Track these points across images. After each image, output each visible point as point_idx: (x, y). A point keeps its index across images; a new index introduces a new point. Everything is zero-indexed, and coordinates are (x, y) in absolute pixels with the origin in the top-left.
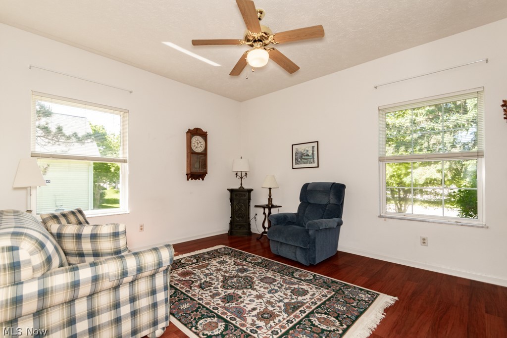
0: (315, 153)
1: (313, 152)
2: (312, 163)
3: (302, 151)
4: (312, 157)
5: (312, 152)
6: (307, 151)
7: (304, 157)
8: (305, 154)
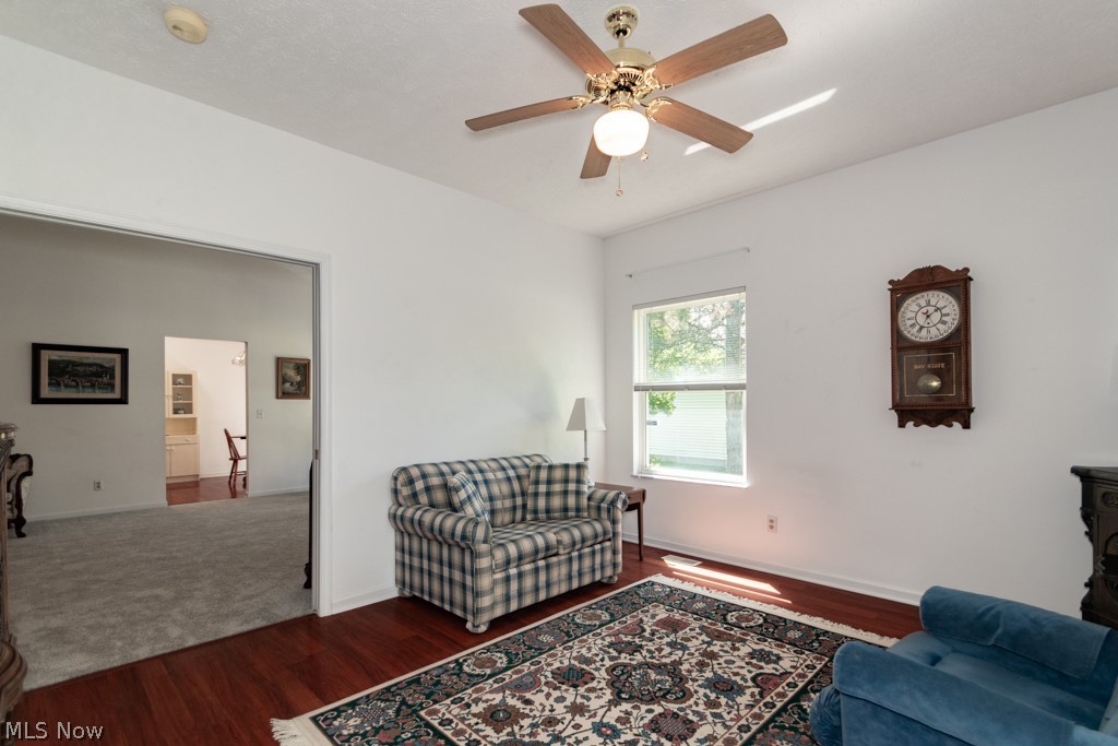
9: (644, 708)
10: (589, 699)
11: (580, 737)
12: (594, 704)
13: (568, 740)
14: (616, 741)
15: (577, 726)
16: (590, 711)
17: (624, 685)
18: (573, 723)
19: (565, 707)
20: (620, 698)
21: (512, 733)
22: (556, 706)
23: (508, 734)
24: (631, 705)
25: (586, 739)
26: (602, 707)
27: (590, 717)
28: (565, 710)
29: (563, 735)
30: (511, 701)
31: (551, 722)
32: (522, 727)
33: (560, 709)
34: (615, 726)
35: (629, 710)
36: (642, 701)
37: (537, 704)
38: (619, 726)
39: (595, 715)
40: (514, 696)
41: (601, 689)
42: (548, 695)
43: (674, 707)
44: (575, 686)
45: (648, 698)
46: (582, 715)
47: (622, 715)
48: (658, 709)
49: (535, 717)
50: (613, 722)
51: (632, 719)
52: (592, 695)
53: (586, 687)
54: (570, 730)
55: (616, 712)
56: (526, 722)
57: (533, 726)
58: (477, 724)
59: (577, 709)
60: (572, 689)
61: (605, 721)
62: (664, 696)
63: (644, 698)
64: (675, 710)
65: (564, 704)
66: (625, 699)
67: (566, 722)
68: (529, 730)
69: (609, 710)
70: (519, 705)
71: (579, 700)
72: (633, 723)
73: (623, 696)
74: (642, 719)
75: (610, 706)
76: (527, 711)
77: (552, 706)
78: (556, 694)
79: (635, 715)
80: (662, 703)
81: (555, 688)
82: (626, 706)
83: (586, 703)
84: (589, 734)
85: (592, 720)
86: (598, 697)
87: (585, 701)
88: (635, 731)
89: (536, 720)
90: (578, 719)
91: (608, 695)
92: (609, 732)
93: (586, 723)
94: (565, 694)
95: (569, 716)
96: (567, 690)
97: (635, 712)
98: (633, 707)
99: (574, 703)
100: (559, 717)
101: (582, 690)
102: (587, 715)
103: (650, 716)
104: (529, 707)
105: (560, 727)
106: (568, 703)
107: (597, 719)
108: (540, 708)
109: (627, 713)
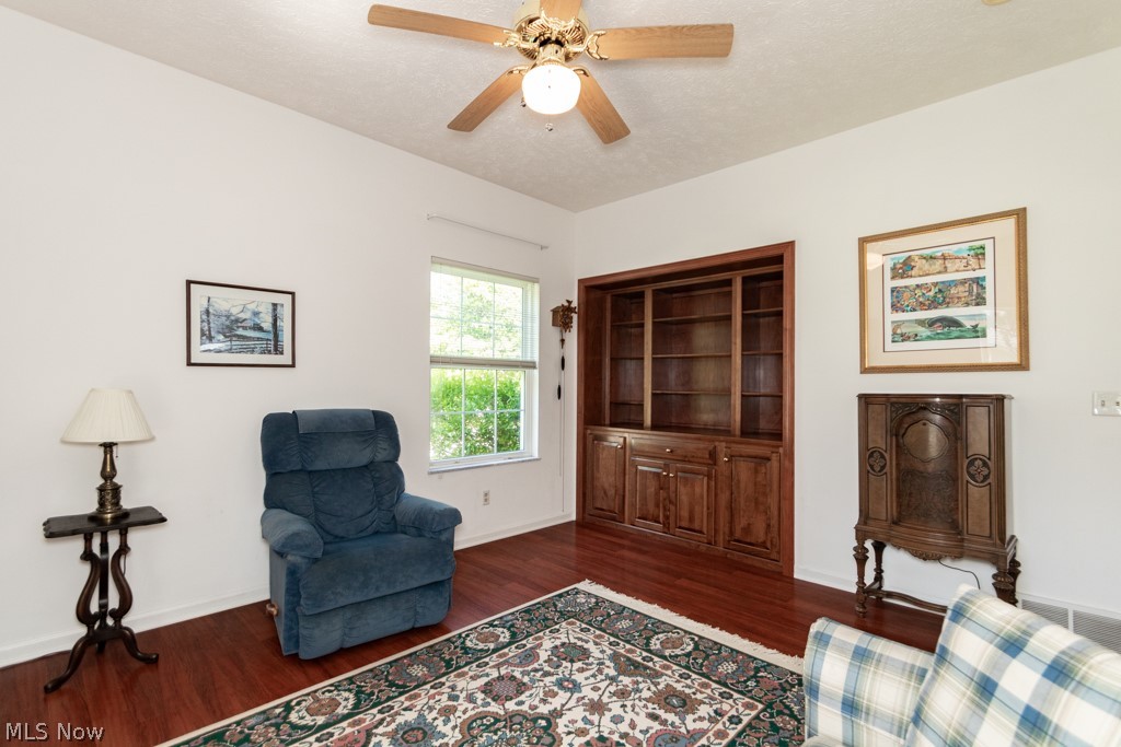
0: (285, 325)
1: (275, 321)
2: (269, 352)
3: (234, 311)
4: (271, 336)
5: (270, 320)
6: (256, 314)
7: (240, 332)
8: (249, 324)
9: (525, 708)
10: (584, 719)
11: (592, 680)
12: (578, 713)
13: (603, 677)
14: (561, 676)
15: (596, 689)
16: (584, 705)
17: (539, 738)
18: (600, 692)
19: (610, 710)
20: (548, 721)
21: (656, 684)
22: (620, 711)
23: (659, 683)
24: (537, 711)
25: (587, 679)
26: (570, 709)
27: (583, 698)
28: (610, 706)
29: (608, 682)
30: (671, 717)
31: (622, 694)
32: (649, 689)
33: (616, 709)
34: (559, 688)
35: (542, 705)
36: (524, 716)
37: (643, 715)
38: (556, 689)
39: (578, 700)
40: (673, 724)
41: (569, 733)
42: (633, 725)
43: (494, 708)
44: (602, 739)
45: (516, 719)
46: (591, 700)
47: (550, 699)
48: (511, 706)
49: (640, 699)
50: (561, 692)
51: (541, 695)
52: (580, 724)
53: (588, 738)
54: (603, 685)
55: (556, 703)
56: (646, 694)
57: (638, 691)
58: (694, 694)
59: (597, 707)
60: (606, 735)
61: (569, 694)
62: (497, 721)
63: (520, 719)
64: (493, 703)
65: (611, 714)
66: (542, 718)
67: (607, 694)
68: (641, 686)
69: (563, 706)
70: (661, 713)
71: (595, 718)
72: (542, 691)
73: (543, 723)
74: (531, 695)
75: (562, 710)
76: (650, 705)
77: (625, 712)
78: (624, 727)
79: (538, 699)
80: (502, 712)
81: (624, 736)
82: (544, 709)
83: (587, 714)
84: (584, 682)
85: (581, 695)
86: (573, 722)
87: (589, 717)
88: (541, 684)
89: (637, 696)
90: (595, 696)
91: (561, 725)
92: (566, 683)
93: (587, 692)
94: (613, 726)
95: (605, 699)
96: (611, 733)
97: (536, 702)
98: (536, 707)
99: (602, 715)
100: (615, 698)
101: (593, 733)
102: (586, 701)
103: (523, 698)
104: (650, 711)
105: (613, 688)
106: (608, 715)
107: (576, 695)
108: (637, 709)
109: (544, 701)
